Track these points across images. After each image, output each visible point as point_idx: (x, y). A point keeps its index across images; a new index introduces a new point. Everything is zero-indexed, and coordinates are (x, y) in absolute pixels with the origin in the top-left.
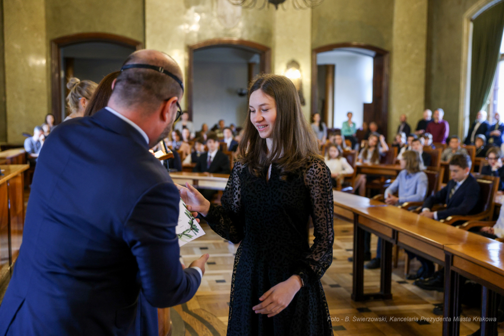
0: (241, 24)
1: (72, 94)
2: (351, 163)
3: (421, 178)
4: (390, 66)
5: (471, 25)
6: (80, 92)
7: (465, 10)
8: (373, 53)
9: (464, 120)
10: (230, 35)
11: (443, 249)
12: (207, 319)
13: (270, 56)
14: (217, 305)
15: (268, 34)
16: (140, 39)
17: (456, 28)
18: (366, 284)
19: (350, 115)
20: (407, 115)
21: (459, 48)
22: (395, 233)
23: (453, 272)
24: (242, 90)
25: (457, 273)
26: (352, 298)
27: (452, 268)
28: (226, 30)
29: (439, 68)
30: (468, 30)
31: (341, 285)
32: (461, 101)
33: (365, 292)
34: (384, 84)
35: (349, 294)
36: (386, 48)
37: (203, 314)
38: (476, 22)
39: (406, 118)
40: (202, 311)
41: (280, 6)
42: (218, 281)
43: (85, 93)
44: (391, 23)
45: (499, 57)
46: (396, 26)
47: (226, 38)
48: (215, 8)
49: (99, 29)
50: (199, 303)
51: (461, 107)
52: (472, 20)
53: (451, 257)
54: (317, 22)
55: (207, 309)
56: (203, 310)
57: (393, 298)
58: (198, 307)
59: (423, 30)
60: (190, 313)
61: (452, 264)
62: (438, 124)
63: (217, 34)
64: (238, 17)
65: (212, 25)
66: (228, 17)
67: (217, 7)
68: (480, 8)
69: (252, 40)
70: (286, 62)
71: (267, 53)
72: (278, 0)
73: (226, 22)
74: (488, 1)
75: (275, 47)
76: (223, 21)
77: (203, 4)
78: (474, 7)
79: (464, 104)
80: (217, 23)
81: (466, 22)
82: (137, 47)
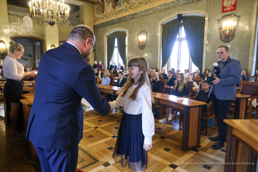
0: (33, 31)
5: (107, 38)
7: (105, 34)
9: (106, 64)
13: (45, 42)
15: (43, 35)
17: (102, 38)
21: (103, 44)
28: (27, 32)
29: (98, 50)
30: (106, 39)
32: (105, 59)
38: (108, 37)
43: (18, 48)
45: (115, 47)
51: (105, 61)
52: (107, 36)
54: (60, 33)
62: (100, 65)
63: (23, 34)
64: (31, 28)
65: (21, 30)
66: (27, 28)
67: (23, 24)
68: (109, 33)
69: (38, 37)
70: (51, 45)
71: (43, 42)
72: (52, 24)
73: (27, 30)
74: (111, 32)
75: (46, 40)
76: (25, 29)
77: (17, 22)
78: (107, 33)
79: (106, 60)
80: (23, 30)
81: (105, 37)
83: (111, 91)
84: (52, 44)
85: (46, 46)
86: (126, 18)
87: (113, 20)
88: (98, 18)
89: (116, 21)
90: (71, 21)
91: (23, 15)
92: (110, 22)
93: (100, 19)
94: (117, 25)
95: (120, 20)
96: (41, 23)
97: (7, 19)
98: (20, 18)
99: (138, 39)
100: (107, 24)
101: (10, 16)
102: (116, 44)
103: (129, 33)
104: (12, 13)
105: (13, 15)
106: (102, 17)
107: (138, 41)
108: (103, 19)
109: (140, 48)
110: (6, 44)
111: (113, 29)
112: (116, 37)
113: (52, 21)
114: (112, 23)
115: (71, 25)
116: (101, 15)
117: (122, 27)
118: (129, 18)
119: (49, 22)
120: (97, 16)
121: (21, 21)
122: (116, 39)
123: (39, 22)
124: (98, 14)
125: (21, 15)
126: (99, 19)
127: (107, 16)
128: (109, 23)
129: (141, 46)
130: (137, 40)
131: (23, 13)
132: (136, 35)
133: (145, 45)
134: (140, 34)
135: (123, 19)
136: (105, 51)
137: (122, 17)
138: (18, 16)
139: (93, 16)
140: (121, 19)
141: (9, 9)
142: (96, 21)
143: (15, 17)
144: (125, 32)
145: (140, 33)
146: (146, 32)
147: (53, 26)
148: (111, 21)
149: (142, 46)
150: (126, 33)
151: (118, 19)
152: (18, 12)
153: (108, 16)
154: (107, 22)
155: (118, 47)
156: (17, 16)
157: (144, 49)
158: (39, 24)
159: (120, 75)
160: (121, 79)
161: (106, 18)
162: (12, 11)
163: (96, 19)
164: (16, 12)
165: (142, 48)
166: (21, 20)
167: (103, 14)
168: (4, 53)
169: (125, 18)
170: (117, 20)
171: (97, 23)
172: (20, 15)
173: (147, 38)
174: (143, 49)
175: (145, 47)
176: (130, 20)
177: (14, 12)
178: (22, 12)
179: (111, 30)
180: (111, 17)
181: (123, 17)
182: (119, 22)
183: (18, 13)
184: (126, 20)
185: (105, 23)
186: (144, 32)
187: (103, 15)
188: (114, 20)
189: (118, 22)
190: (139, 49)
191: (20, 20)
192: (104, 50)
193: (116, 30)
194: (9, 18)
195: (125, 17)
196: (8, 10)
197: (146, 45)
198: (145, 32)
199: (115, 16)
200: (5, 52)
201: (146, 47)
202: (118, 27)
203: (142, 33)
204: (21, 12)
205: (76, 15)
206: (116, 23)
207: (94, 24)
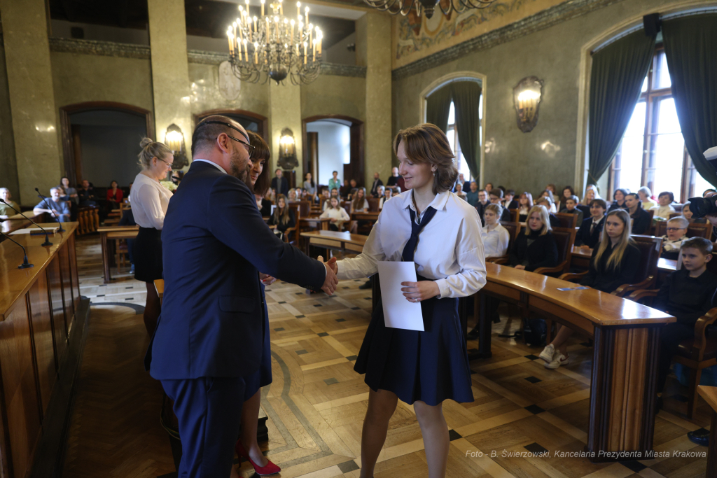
0: (240, 97)
1: (145, 152)
2: (348, 211)
4: (364, 133)
5: (426, 102)
6: (153, 152)
7: (421, 90)
8: (350, 123)
10: (232, 106)
13: (267, 123)
15: (265, 105)
16: (149, 109)
17: (414, 105)
19: (335, 173)
20: (379, 173)
21: (417, 121)
28: (227, 101)
30: (423, 106)
34: (361, 148)
36: (361, 120)
38: (430, 100)
39: (378, 175)
41: (280, 82)
43: (158, 154)
44: (364, 99)
45: (448, 127)
46: (368, 102)
47: (227, 109)
48: (217, 82)
49: (109, 98)
52: (426, 98)
54: (306, 97)
59: (388, 105)
63: (220, 105)
64: (237, 91)
65: (215, 97)
66: (229, 90)
67: (219, 81)
68: (432, 89)
69: (251, 110)
70: (281, 130)
71: (265, 122)
72: (279, 77)
73: (227, 94)
74: (438, 84)
75: (271, 118)
76: (224, 94)
77: (206, 78)
78: (428, 88)
80: (219, 96)
81: (421, 99)
82: (147, 115)
84: (283, 127)
85: (271, 133)
86: (482, 41)
87: (443, 51)
88: (404, 47)
89: (452, 52)
90: (331, 64)
91: (220, 60)
92: (435, 58)
93: (408, 50)
94: (454, 64)
95: (463, 48)
96: (254, 76)
97: (186, 72)
98: (213, 68)
99: (516, 100)
100: (427, 63)
101: (193, 64)
102: (451, 119)
103: (489, 85)
104: (196, 57)
105: (198, 62)
106: (415, 45)
107: (514, 107)
108: (416, 49)
109: (520, 128)
110: (182, 134)
111: (444, 77)
112: (452, 99)
113: (277, 70)
114: (441, 60)
115: (332, 74)
116: (413, 38)
117: (470, 68)
118: (488, 40)
119: (271, 73)
120: (403, 43)
121: (216, 74)
122: (452, 105)
123: (250, 75)
124: (403, 36)
125: (215, 59)
126: (406, 51)
127: (428, 41)
128: (433, 61)
129: (524, 123)
130: (511, 104)
131: (219, 55)
132: (510, 90)
133: (536, 119)
134: (521, 85)
135: (473, 44)
137: (468, 41)
138: (208, 62)
139: (392, 42)
140: (468, 46)
141: (190, 47)
142: (398, 57)
143: (202, 65)
144: (479, 83)
145: (522, 83)
146: (540, 78)
147: (284, 81)
148: (438, 53)
149: (528, 121)
150: (481, 85)
151: (457, 46)
152: (209, 54)
153: (431, 40)
154: (428, 57)
155: (456, 126)
156: (206, 63)
157: (532, 129)
158: (251, 79)
161: (424, 46)
162: (196, 53)
163: (400, 52)
164: (204, 53)
165: (528, 127)
166: (216, 71)
167: (416, 37)
169: (479, 42)
170: (455, 49)
171: (402, 62)
172: (213, 61)
173: (541, 97)
174: (529, 131)
175: (535, 125)
176: (492, 47)
177: (201, 53)
178: (218, 53)
179: (439, 80)
180: (439, 43)
181: (472, 40)
182: (461, 55)
183: (209, 56)
184: (480, 47)
185: (423, 61)
186: (534, 78)
187: (418, 39)
188: (446, 50)
189: (456, 55)
190: (518, 130)
191: (214, 73)
193: (454, 78)
194: (190, 69)
195: (479, 40)
196: (188, 52)
197: (540, 119)
198: (537, 80)
199: (449, 38)
200: (179, 152)
201: (538, 123)
202: (458, 69)
203: (528, 81)
204: (215, 53)
205: (349, 45)
206: (453, 59)
207: (392, 65)
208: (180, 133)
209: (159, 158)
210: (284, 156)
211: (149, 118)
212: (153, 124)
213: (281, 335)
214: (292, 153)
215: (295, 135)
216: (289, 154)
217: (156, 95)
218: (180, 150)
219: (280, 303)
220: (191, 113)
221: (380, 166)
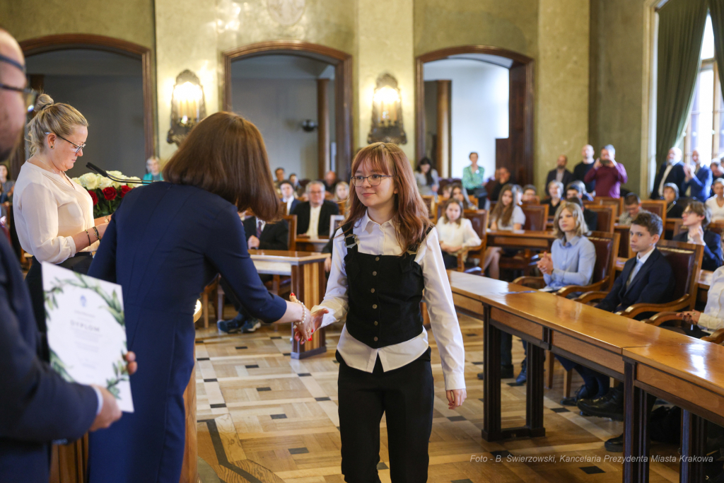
0: (305, 19)
3: (585, 249)
4: (534, 81)
5: (656, 17)
8: (509, 62)
9: (648, 161)
10: (288, 36)
11: (621, 355)
12: (257, 476)
13: (351, 66)
14: (272, 454)
15: (348, 33)
16: (148, 45)
17: (633, 22)
18: (503, 414)
21: (639, 52)
22: (548, 332)
23: (637, 389)
24: (308, 121)
25: (643, 391)
26: (483, 435)
27: (635, 383)
28: (281, 26)
29: (610, 84)
30: (651, 25)
31: (465, 417)
32: (644, 134)
33: (503, 427)
34: (527, 109)
35: (479, 431)
36: (528, 54)
37: (251, 468)
38: (664, 12)
40: (249, 463)
42: (273, 417)
44: (536, 15)
45: (700, 65)
46: (542, 19)
47: (282, 41)
49: (83, 28)
50: (245, 451)
51: (644, 142)
52: (656, 10)
53: (633, 367)
54: (422, 14)
55: (256, 459)
56: (252, 461)
57: (546, 435)
58: (244, 457)
60: (230, 466)
61: (636, 378)
63: (269, 35)
64: (300, 8)
65: (260, 21)
66: (285, 7)
69: (323, 43)
70: (376, 76)
71: (346, 63)
73: (281, 15)
75: (357, 54)
76: (276, 15)
79: (648, 138)
80: (268, 18)
81: (647, 12)
82: (143, 56)
83: (535, 325)
84: (380, 71)
85: (357, 84)
102: (708, 49)
110: (202, 87)
112: (709, 10)
122: (709, 20)
136: (645, 91)
155: (716, 63)
159: (640, 234)
160: (643, 259)
168: (192, 121)
192: (640, 86)
200: (195, 119)
208: (197, 86)
209: (58, 135)
210: (380, 125)
211: (146, 59)
212: (153, 70)
213: (297, 462)
214: (394, 118)
215: (401, 85)
216: (389, 121)
217: (159, 20)
218: (197, 116)
219: (319, 399)
220: (218, 50)
221: (565, 143)
